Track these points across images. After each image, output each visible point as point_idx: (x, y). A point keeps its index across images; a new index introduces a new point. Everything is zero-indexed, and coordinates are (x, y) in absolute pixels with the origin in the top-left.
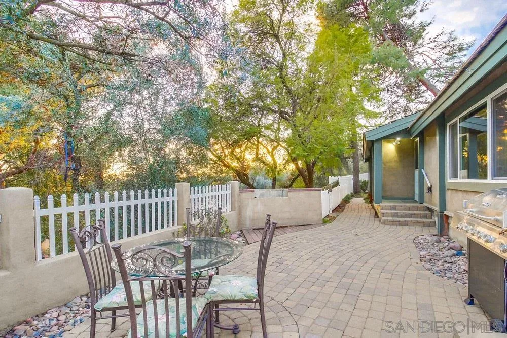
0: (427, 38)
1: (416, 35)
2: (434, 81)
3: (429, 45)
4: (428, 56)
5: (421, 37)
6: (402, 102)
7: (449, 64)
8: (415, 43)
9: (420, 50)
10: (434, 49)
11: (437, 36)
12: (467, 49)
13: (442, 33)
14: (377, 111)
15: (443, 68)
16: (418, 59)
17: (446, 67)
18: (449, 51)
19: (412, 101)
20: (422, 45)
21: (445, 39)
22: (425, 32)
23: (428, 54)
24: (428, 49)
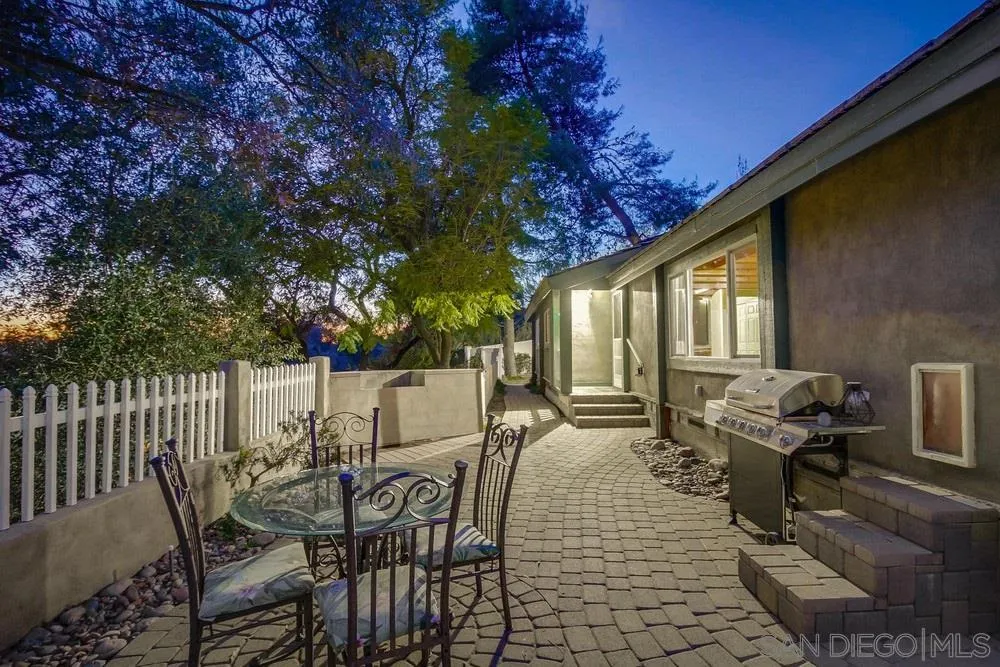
0: (613, 135)
1: (597, 127)
2: (622, 202)
3: (614, 147)
4: (614, 164)
5: (603, 133)
6: (578, 228)
7: (640, 180)
8: (595, 140)
9: (604, 151)
10: (622, 154)
11: (626, 136)
12: (662, 163)
13: (632, 134)
14: (541, 238)
15: (634, 185)
16: (601, 165)
17: (637, 184)
18: (641, 162)
19: (592, 228)
20: (604, 146)
21: (637, 143)
22: (610, 128)
23: (614, 161)
24: (614, 153)
